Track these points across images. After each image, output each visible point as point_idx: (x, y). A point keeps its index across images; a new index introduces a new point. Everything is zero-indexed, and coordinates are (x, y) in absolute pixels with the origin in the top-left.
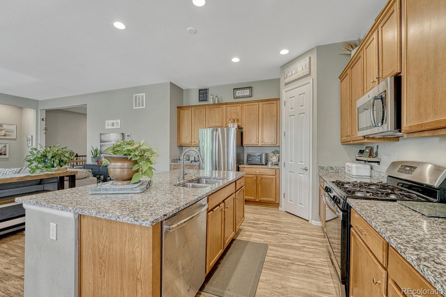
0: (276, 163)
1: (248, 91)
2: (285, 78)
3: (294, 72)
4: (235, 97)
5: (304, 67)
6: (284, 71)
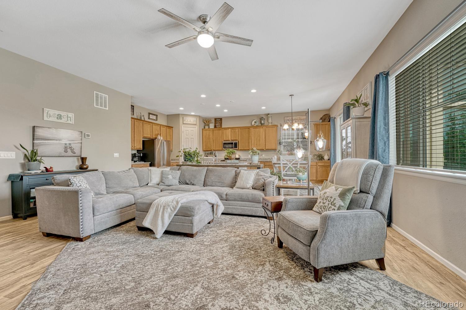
1: (155, 116)
2: (183, 121)
3: (189, 120)
4: (149, 118)
5: (194, 121)
6: (183, 117)
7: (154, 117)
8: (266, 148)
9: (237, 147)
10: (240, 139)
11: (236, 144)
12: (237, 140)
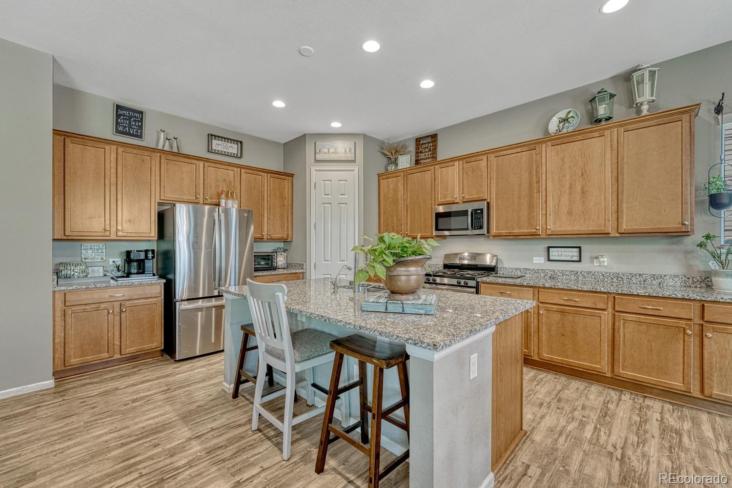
0: (283, 265)
1: (235, 146)
2: (315, 153)
3: (332, 150)
4: (210, 150)
5: (348, 150)
6: (315, 143)
7: (233, 149)
8: (624, 227)
9: (481, 228)
10: (494, 195)
11: (477, 215)
12: (485, 200)
